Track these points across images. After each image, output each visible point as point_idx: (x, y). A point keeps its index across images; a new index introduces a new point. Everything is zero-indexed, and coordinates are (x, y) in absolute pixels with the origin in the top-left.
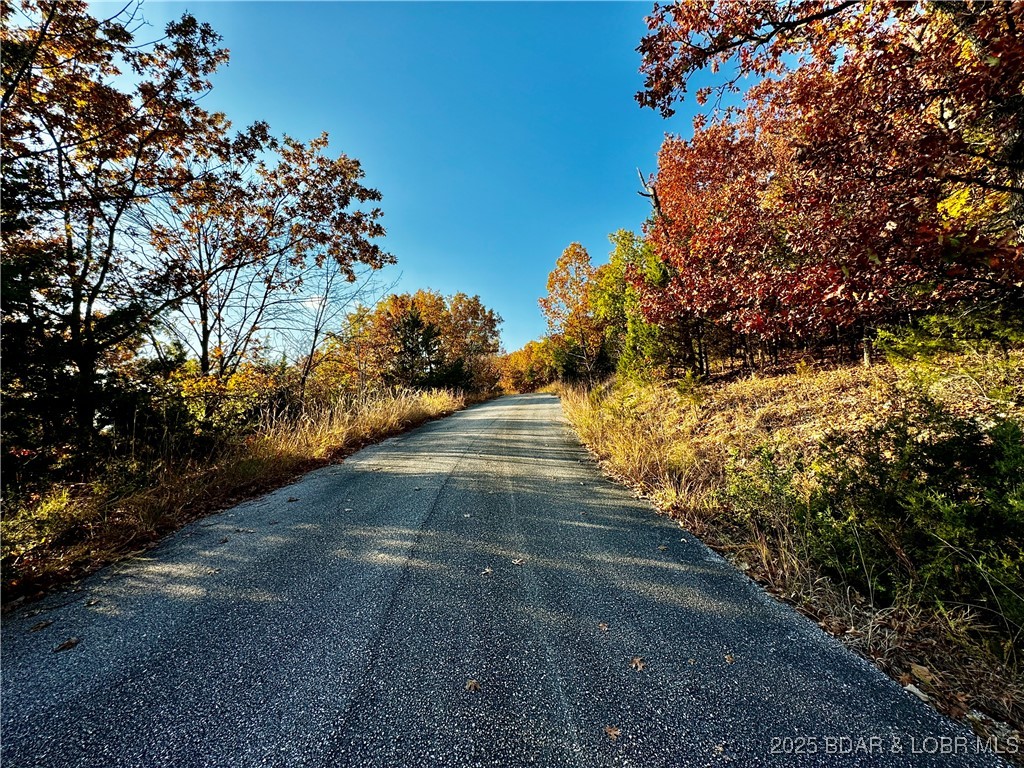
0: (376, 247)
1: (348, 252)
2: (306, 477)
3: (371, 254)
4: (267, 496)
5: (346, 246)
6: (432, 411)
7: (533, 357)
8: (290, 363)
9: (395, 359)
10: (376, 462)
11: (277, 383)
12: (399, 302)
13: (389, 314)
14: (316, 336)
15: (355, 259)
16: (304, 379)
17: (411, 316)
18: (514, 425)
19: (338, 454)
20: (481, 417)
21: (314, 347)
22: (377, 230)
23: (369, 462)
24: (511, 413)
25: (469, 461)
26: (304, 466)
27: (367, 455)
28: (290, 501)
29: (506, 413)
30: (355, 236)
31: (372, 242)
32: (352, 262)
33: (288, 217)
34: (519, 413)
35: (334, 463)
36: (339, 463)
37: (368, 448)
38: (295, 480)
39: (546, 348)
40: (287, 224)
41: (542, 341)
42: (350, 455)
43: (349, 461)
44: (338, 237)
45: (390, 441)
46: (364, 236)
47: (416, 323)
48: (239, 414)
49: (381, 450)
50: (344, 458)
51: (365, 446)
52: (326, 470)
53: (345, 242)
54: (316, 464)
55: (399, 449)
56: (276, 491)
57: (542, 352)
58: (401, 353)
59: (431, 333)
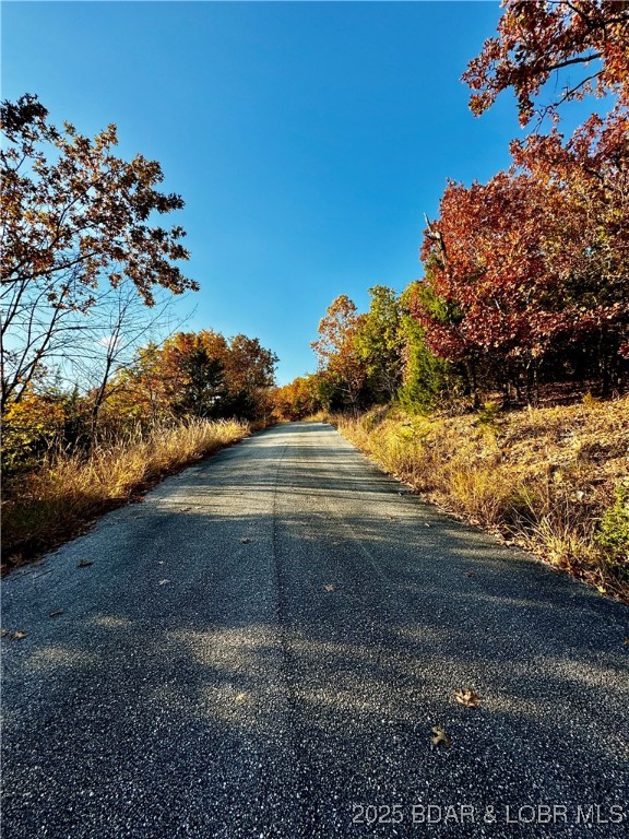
0: (177, 270)
1: (147, 273)
2: (101, 523)
3: (172, 278)
4: (50, 557)
5: (144, 266)
6: (224, 440)
7: (300, 391)
8: (82, 394)
9: (183, 391)
10: (182, 500)
11: (67, 413)
12: (186, 339)
13: (176, 350)
14: (109, 366)
15: (154, 282)
16: (96, 409)
17: (198, 352)
18: (307, 452)
19: (138, 490)
20: (270, 444)
21: (106, 377)
22: (179, 252)
23: (174, 500)
24: (297, 440)
25: (285, 496)
26: (100, 507)
27: (170, 490)
28: (81, 566)
29: (293, 440)
30: (154, 256)
31: (173, 264)
32: (151, 285)
33: (75, 227)
34: (304, 440)
35: (133, 502)
36: (139, 502)
37: (168, 480)
38: (87, 529)
39: (311, 384)
40: (75, 236)
41: (307, 378)
42: (150, 490)
43: (150, 499)
44: (136, 256)
45: (190, 472)
46: (166, 257)
47: (202, 358)
48: (25, 445)
49: (183, 482)
50: (144, 495)
51: (165, 477)
52: (125, 512)
53: (143, 262)
54: (113, 505)
55: (202, 482)
56: (64, 548)
57: (308, 387)
58: (190, 385)
59: (216, 367)
